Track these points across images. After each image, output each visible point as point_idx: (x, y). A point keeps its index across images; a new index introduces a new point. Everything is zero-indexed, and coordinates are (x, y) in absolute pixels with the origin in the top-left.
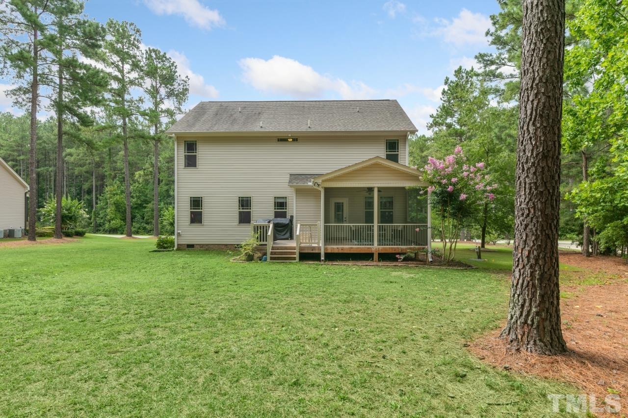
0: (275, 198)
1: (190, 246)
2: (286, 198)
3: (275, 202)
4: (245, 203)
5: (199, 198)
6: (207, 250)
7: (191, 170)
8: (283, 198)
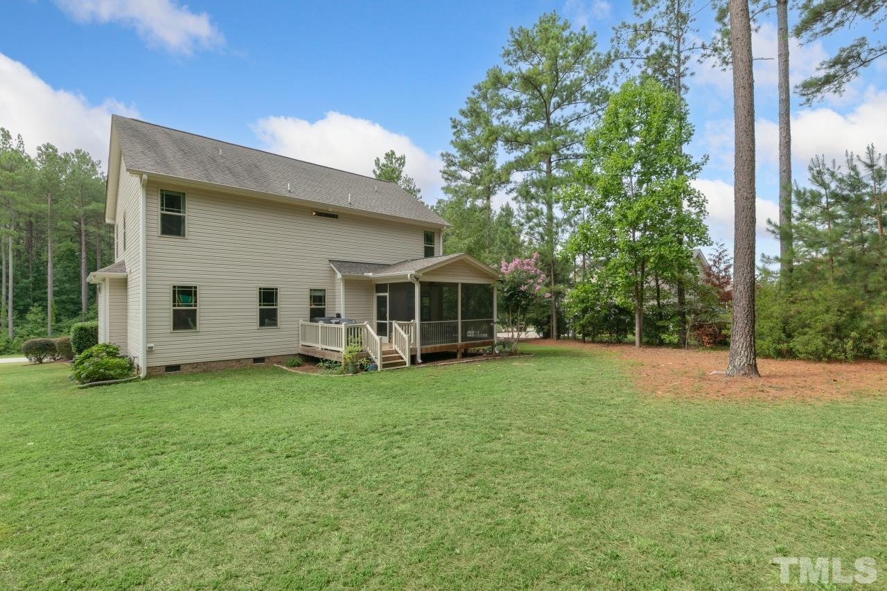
0: (311, 290)
1: (173, 368)
2: (325, 290)
3: (311, 296)
4: (268, 296)
5: (191, 287)
6: (205, 371)
7: (171, 240)
8: (321, 290)
